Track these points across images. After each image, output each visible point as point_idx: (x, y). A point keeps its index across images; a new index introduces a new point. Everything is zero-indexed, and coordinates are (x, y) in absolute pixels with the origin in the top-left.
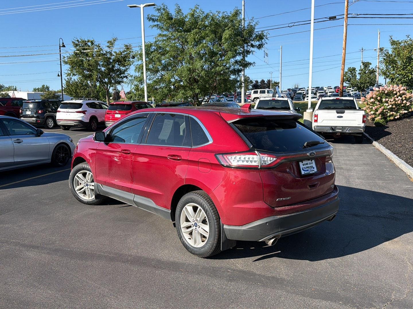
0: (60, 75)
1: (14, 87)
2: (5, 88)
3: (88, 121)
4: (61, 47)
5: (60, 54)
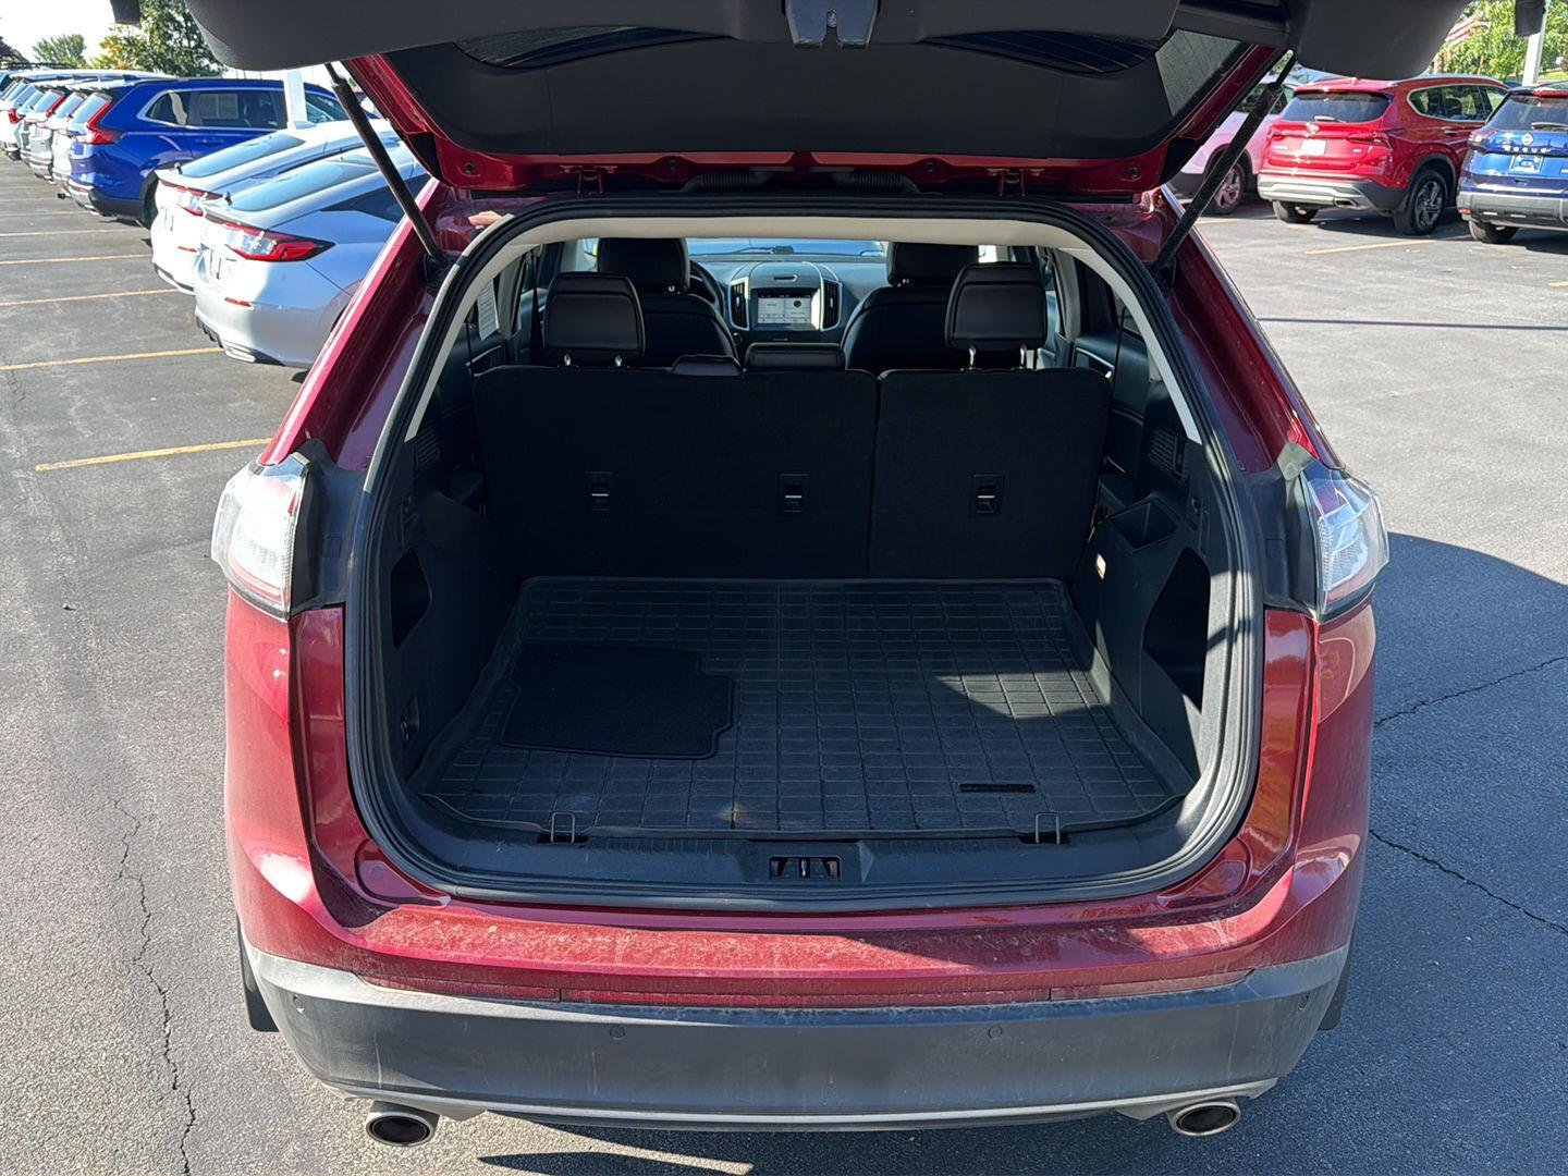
3: (1200, 169)
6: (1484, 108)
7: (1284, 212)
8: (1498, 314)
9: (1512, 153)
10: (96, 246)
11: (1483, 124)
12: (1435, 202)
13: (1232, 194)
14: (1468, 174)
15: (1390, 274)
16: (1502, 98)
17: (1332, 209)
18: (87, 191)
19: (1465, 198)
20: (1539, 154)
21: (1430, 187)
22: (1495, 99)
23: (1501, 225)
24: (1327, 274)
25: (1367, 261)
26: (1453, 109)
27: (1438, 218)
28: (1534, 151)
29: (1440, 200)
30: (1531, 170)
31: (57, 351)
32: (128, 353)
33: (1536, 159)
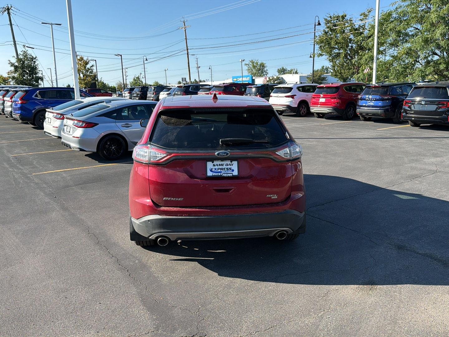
0: (312, 56)
1: (296, 70)
2: (287, 71)
3: (296, 106)
4: (316, 26)
5: (315, 33)
6: (362, 90)
7: (317, 116)
8: (363, 136)
9: (367, 100)
10: (20, 129)
11: (361, 94)
12: (352, 112)
13: (305, 112)
14: (358, 105)
15: (340, 129)
16: (365, 87)
17: (328, 115)
18: (18, 115)
19: (358, 111)
20: (373, 100)
21: (351, 109)
22: (364, 87)
23: (367, 117)
24: (326, 129)
25: (335, 126)
26: (355, 90)
27: (353, 116)
28: (372, 99)
29: (353, 111)
30: (372, 104)
31: (23, 152)
32: (42, 152)
33: (373, 101)
